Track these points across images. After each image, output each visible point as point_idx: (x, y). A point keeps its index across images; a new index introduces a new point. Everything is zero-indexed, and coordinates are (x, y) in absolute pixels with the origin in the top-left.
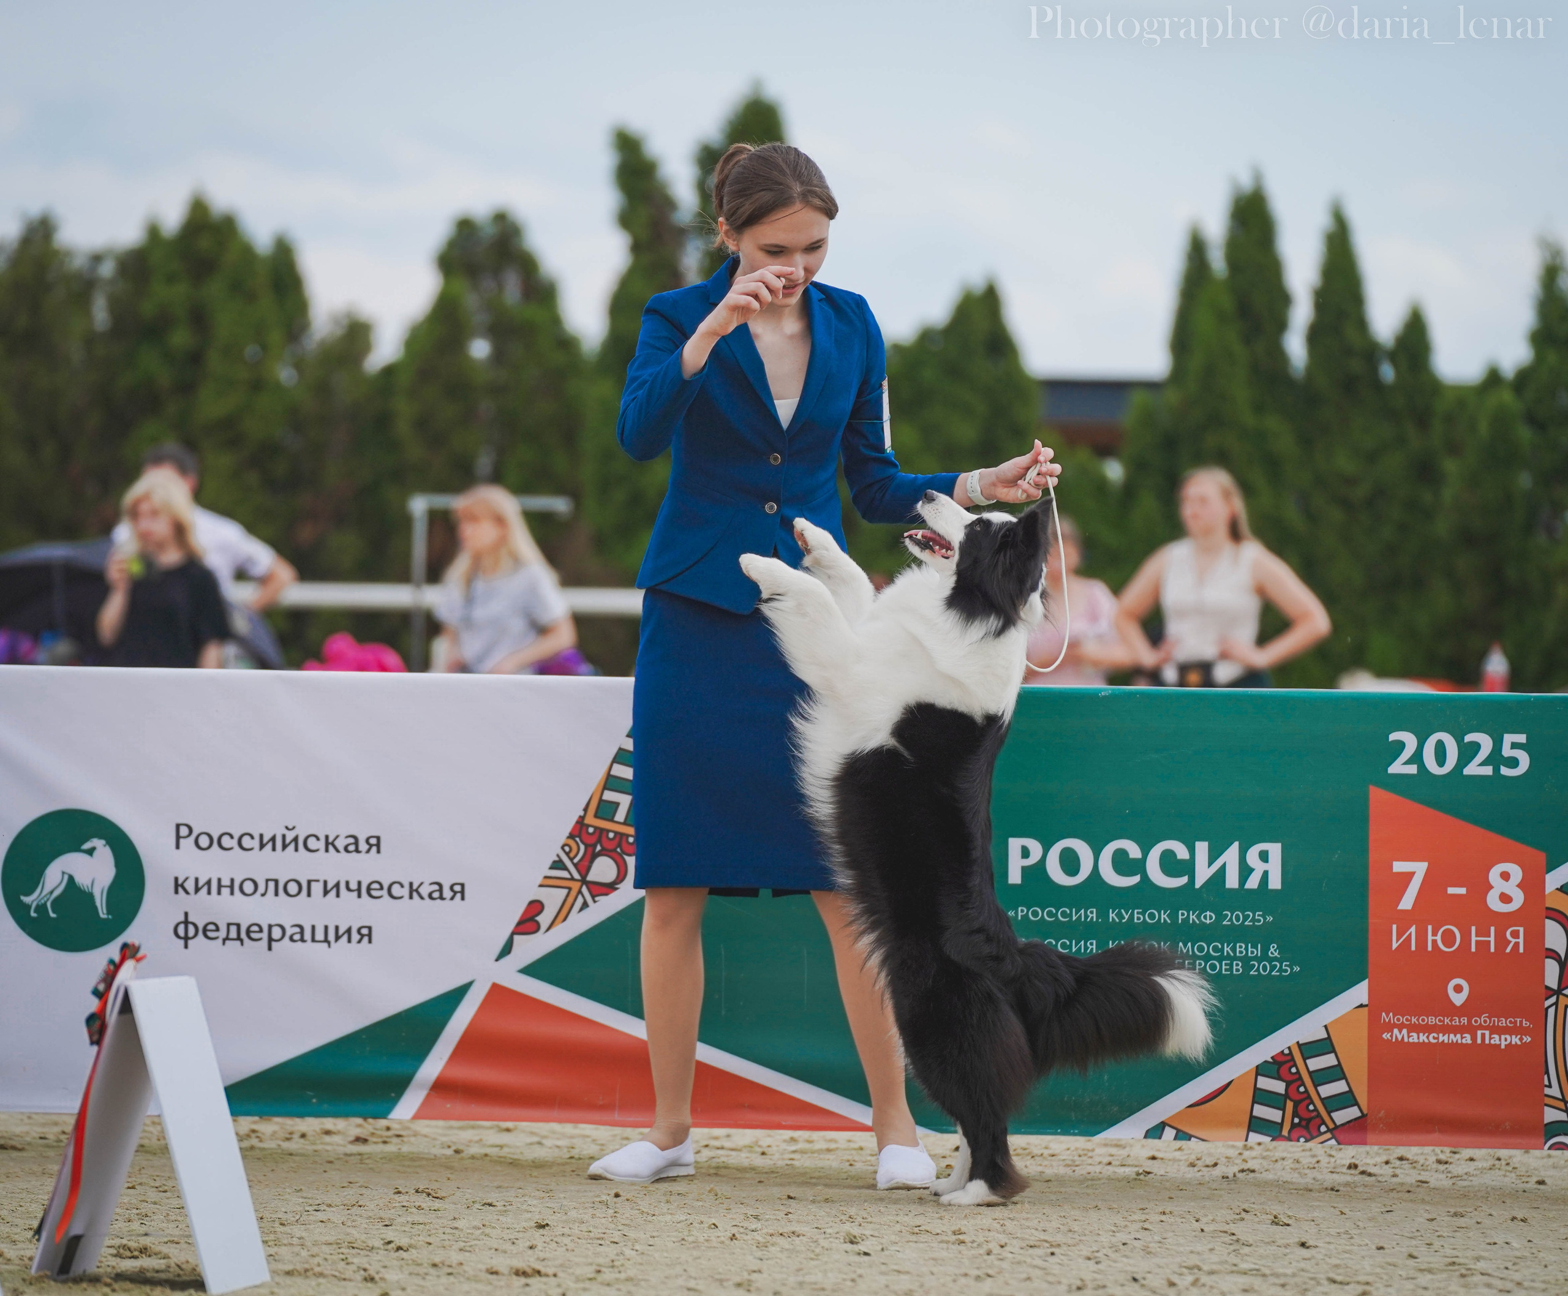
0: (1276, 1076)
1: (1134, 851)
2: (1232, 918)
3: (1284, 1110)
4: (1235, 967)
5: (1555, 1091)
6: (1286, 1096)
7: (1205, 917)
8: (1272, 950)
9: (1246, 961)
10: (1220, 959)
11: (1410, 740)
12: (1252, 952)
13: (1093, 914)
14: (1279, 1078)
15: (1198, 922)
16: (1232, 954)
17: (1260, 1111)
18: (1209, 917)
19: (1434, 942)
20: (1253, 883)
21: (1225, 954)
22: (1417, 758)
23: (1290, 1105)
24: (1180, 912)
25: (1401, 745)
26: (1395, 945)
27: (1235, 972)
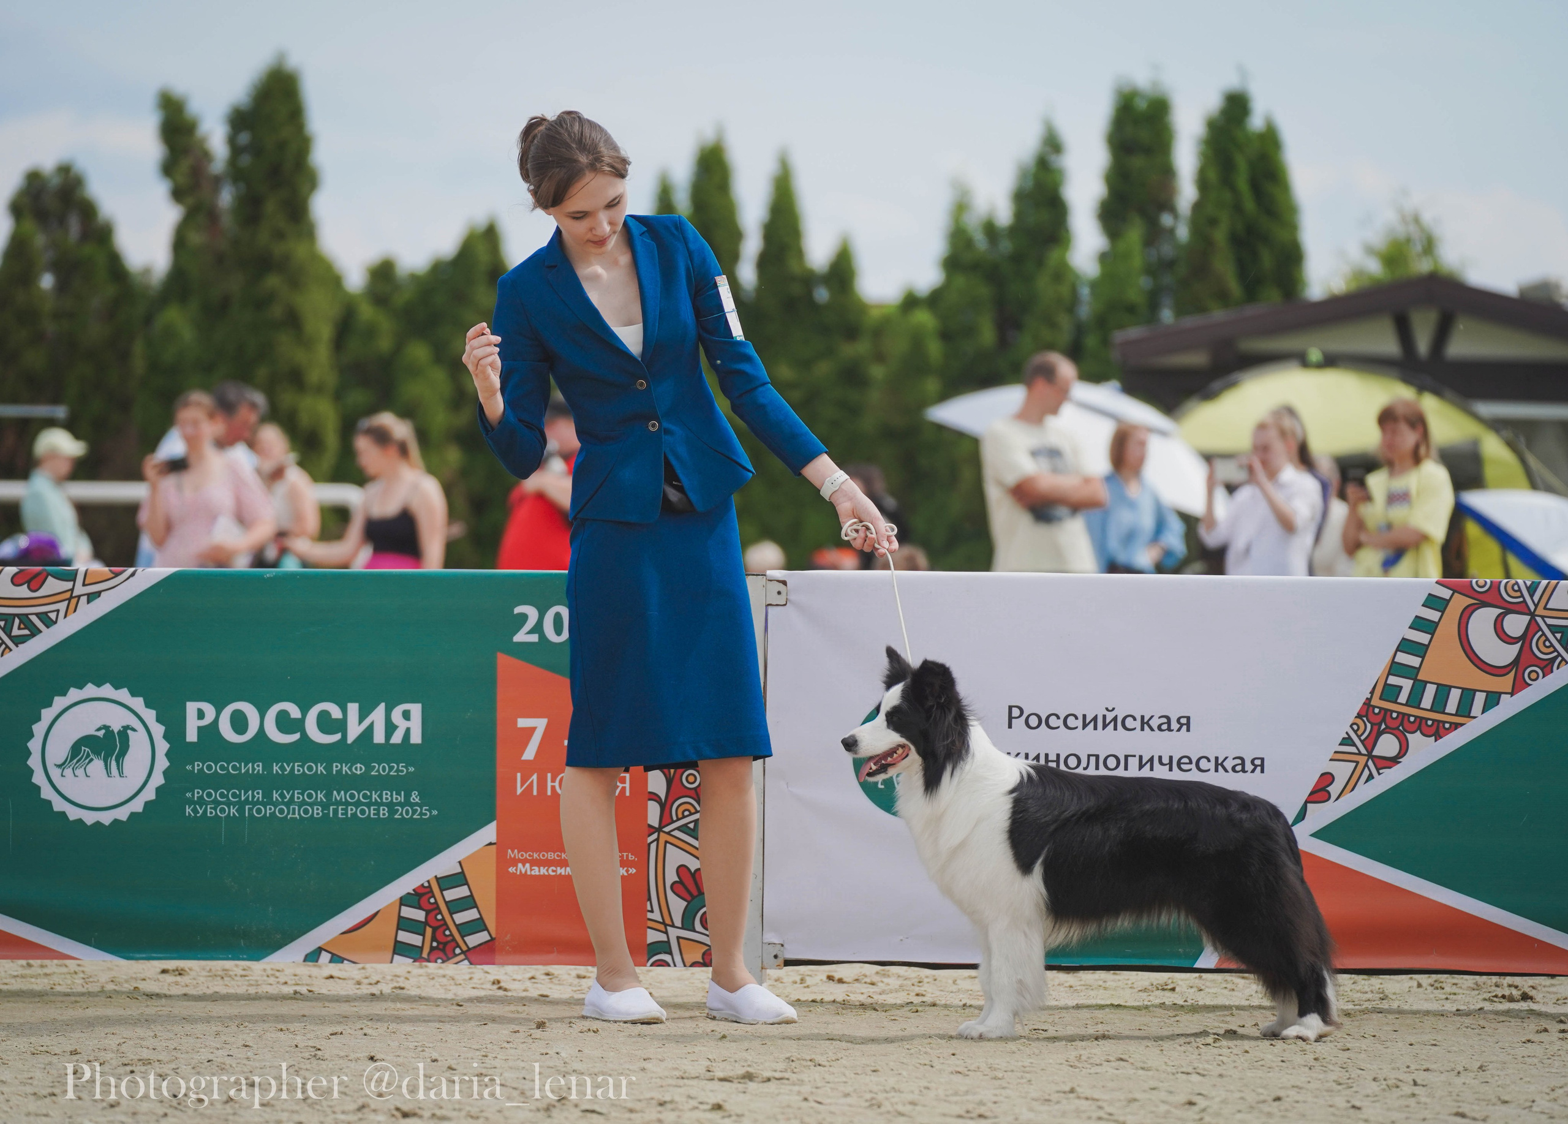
0: (418, 906)
1: (294, 712)
2: (379, 769)
3: (423, 935)
4: (381, 812)
5: (656, 916)
6: (426, 923)
7: (356, 769)
8: (414, 796)
9: (391, 806)
10: (369, 805)
11: (532, 612)
12: (397, 799)
13: (259, 768)
14: (420, 908)
15: (349, 773)
16: (379, 801)
17: (404, 937)
18: (359, 769)
19: (553, 788)
20: (397, 738)
21: (373, 800)
22: (538, 628)
23: (429, 931)
24: (334, 764)
25: (524, 617)
26: (519, 791)
27: (381, 816)
